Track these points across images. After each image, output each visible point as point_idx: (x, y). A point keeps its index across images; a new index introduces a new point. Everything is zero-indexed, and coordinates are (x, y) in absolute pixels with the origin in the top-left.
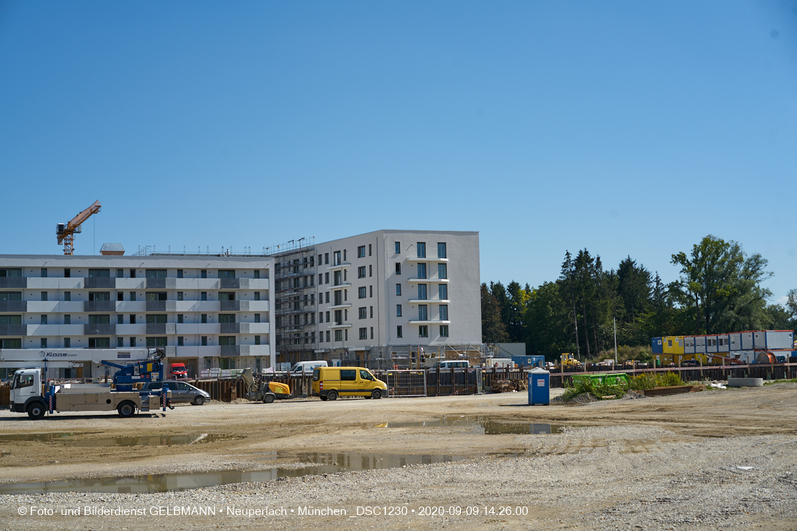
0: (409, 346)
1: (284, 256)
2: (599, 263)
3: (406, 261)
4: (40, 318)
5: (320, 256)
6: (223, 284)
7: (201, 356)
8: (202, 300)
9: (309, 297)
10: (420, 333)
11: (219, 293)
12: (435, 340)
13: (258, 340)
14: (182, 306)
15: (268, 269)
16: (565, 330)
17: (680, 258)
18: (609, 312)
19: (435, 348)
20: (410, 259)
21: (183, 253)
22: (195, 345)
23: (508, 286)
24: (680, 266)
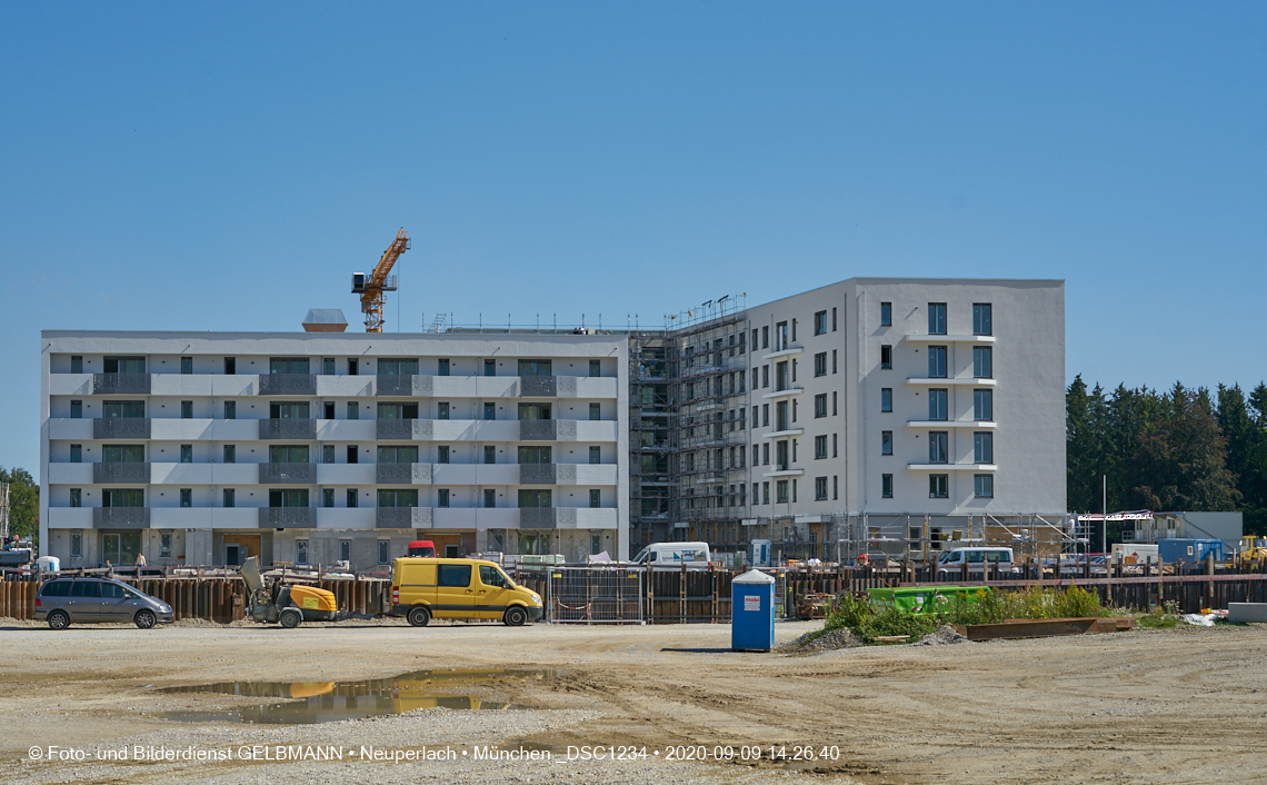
0: (906, 515)
1: (696, 332)
3: (904, 341)
4: (178, 450)
5: (755, 331)
7: (482, 528)
8: (487, 418)
9: (737, 415)
10: (933, 489)
11: (520, 405)
12: (963, 505)
13: (595, 499)
14: (445, 431)
15: (616, 359)
19: (962, 520)
20: (911, 338)
21: (507, 327)
22: (471, 505)
23: (1252, 394)
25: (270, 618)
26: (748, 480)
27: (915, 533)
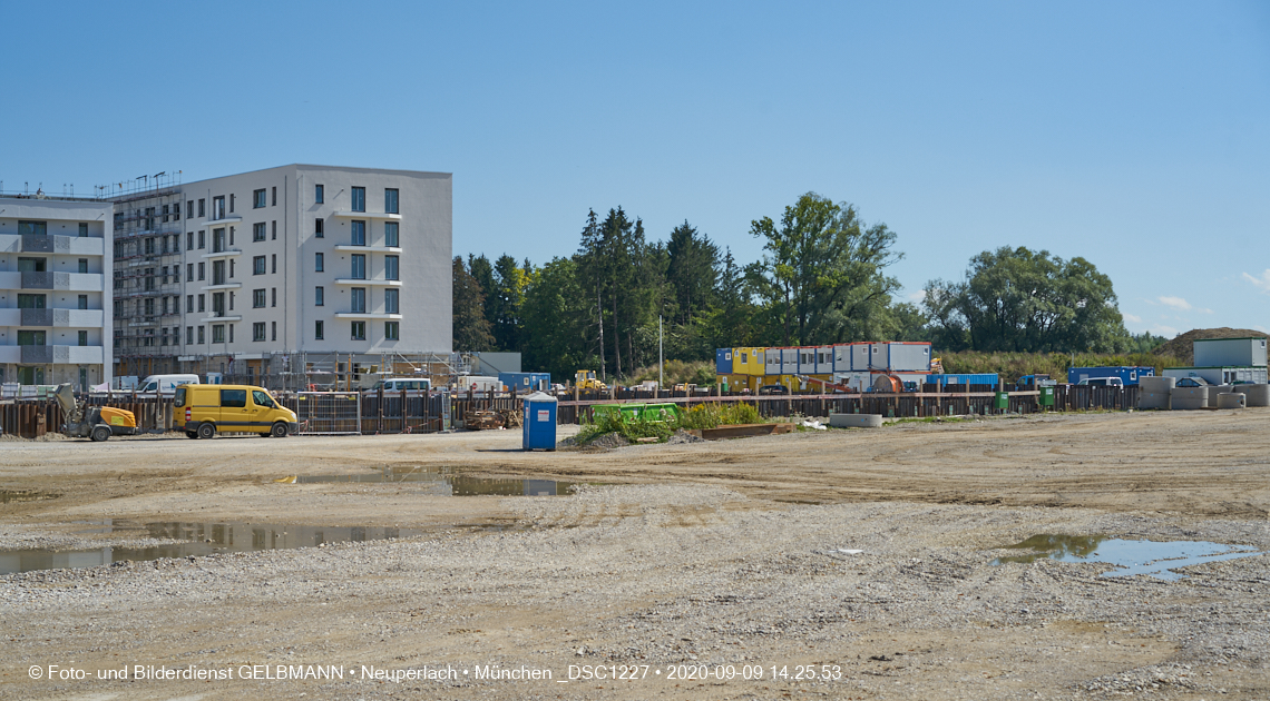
0: (334, 353)
1: (129, 201)
2: (640, 231)
3: (333, 216)
5: (191, 203)
6: (26, 245)
9: (171, 271)
10: (354, 333)
11: (20, 259)
12: (377, 345)
13: (83, 338)
15: (102, 223)
16: (583, 334)
17: (764, 226)
18: (652, 308)
19: (376, 357)
20: (340, 214)
23: (497, 263)
24: (764, 239)
25: (83, 433)
26: (182, 324)
27: (341, 367)
